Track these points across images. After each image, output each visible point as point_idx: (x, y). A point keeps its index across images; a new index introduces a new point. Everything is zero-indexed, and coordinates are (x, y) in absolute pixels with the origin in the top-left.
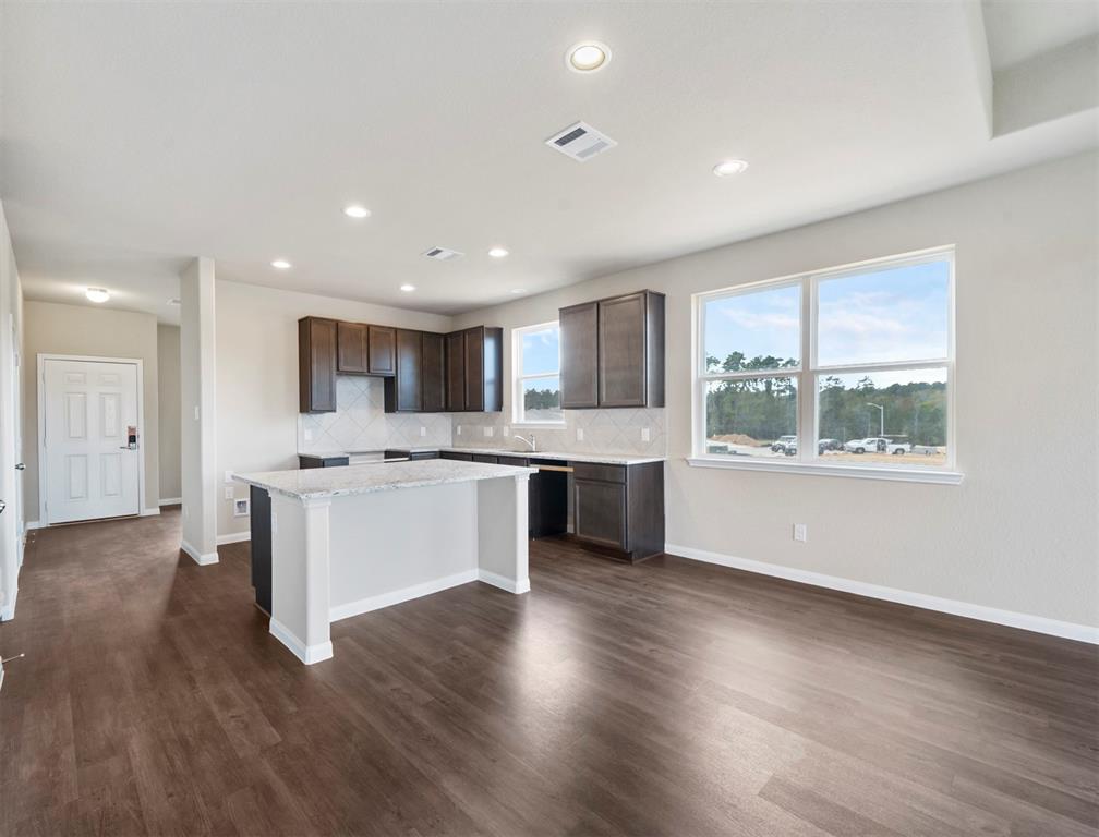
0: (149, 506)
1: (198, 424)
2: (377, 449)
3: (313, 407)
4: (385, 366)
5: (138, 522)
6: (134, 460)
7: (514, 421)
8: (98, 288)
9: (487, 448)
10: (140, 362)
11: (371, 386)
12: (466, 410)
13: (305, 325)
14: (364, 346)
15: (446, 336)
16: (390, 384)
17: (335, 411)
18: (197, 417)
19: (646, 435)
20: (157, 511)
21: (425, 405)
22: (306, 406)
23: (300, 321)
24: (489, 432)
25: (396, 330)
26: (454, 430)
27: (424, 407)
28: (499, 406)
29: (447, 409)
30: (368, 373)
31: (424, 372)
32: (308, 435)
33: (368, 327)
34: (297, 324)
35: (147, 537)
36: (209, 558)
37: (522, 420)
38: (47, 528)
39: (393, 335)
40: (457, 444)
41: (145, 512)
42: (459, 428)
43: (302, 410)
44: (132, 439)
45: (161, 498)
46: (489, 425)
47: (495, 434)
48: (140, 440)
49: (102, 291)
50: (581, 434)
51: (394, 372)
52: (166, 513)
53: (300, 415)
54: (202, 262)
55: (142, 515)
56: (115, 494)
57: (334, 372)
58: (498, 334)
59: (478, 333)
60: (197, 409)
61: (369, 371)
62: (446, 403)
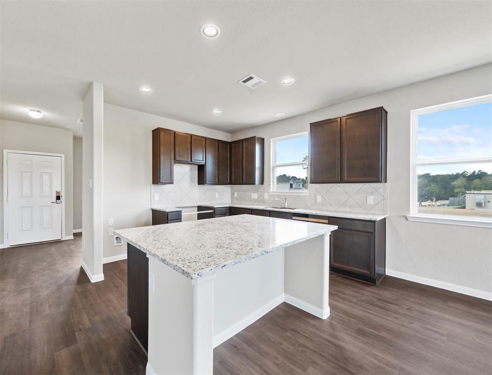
0: (67, 235)
1: (92, 190)
2: (194, 205)
3: (161, 181)
4: (199, 158)
5: (60, 245)
6: (59, 209)
7: (271, 190)
8: (36, 109)
9: (253, 205)
10: (63, 156)
11: (191, 170)
12: (243, 184)
13: (157, 133)
14: (189, 146)
15: (230, 143)
16: (201, 168)
17: (173, 183)
18: (91, 187)
19: (371, 200)
20: (72, 237)
21: (220, 180)
22: (156, 180)
23: (153, 131)
24: (255, 196)
25: (206, 138)
26: (233, 194)
27: (219, 183)
28: (262, 182)
29: (231, 183)
30: (191, 163)
31: (220, 163)
32: (157, 197)
33: (191, 136)
34: (152, 132)
35: (63, 256)
36: (97, 276)
37: (275, 190)
38: (8, 248)
39: (204, 142)
40: (234, 202)
41: (65, 238)
42: (236, 194)
43: (153, 183)
44: (58, 198)
45: (74, 229)
46: (255, 192)
47: (259, 198)
48: (63, 199)
49: (38, 111)
50: (319, 199)
51: (204, 162)
52: (77, 238)
53: (152, 185)
54: (96, 86)
55: (63, 239)
56: (49, 228)
57: (173, 161)
58: (262, 141)
59: (252, 140)
60: (91, 180)
61: (191, 161)
62: (231, 180)
